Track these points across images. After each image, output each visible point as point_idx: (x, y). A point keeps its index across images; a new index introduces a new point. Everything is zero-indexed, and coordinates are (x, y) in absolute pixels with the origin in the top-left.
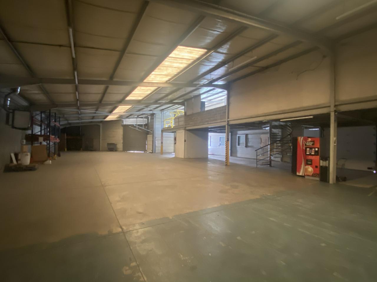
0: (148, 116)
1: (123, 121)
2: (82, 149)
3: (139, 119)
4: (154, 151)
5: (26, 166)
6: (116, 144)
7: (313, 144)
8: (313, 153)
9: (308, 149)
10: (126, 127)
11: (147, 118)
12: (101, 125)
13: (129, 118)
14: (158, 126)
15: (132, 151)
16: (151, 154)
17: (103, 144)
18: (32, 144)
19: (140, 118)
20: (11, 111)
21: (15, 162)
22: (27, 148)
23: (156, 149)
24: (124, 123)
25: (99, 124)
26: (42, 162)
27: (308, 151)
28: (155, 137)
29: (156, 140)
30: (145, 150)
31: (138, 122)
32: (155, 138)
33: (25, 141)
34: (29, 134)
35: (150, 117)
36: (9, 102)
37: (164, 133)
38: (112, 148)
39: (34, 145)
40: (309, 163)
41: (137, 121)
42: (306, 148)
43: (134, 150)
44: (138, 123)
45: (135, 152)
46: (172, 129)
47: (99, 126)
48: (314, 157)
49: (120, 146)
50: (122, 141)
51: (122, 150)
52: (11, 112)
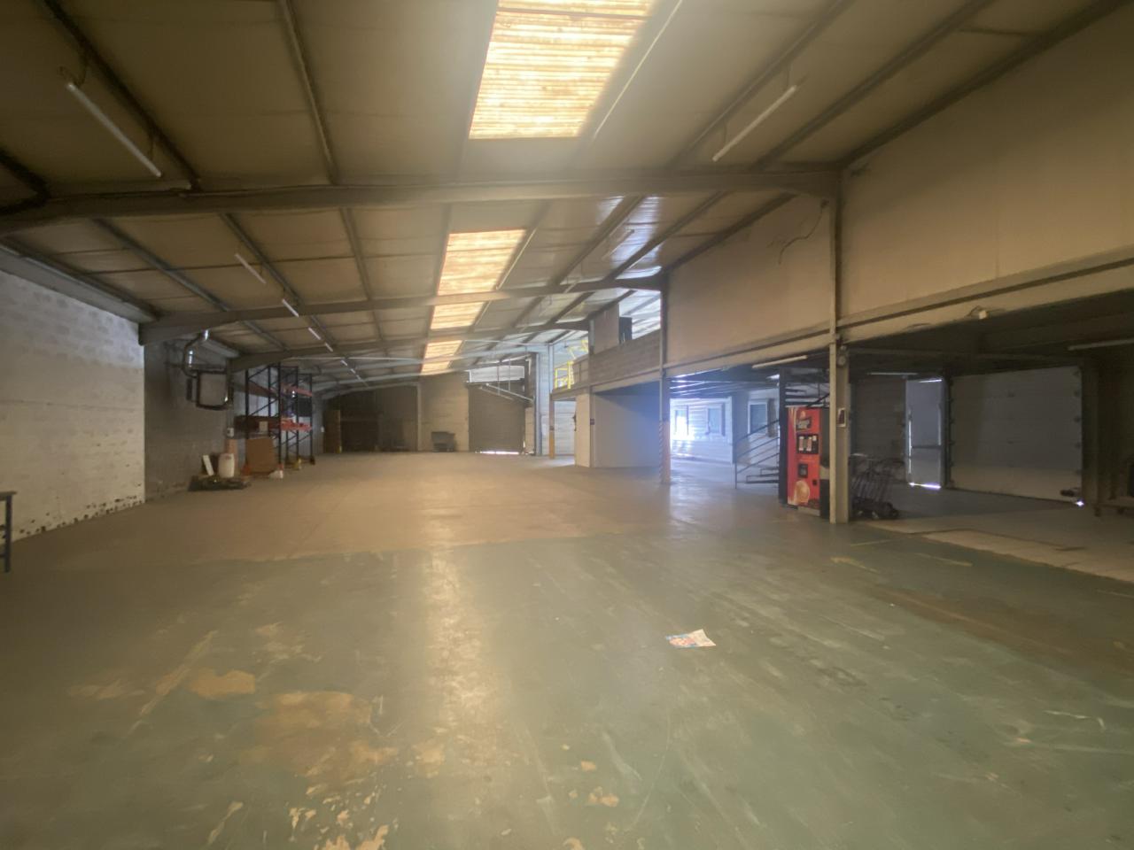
0: (526, 358)
1: (468, 373)
2: (376, 447)
3: (501, 368)
4: (537, 452)
5: (229, 480)
6: (452, 435)
7: (809, 426)
8: (809, 449)
9: (802, 438)
10: (474, 389)
11: (523, 363)
12: (418, 385)
13: (478, 367)
14: (544, 387)
15: (490, 450)
16: (533, 458)
17: (423, 435)
18: (247, 437)
19: (507, 364)
20: (195, 375)
21: (210, 472)
22: (237, 445)
23: (543, 445)
24: (472, 379)
25: (414, 384)
26: (265, 474)
27: (801, 443)
28: (540, 413)
29: (542, 421)
30: (521, 449)
31: (501, 374)
32: (540, 417)
33: (232, 430)
34: (242, 416)
35: (530, 360)
36: (191, 358)
37: (556, 403)
38: (444, 444)
39: (251, 439)
40: (804, 472)
41: (498, 373)
42: (798, 436)
43: (495, 449)
44: (503, 376)
45: (499, 453)
46: (569, 391)
47: (415, 389)
48: (810, 457)
49: (463, 438)
50: (466, 426)
51: (467, 448)
52: (195, 377)
